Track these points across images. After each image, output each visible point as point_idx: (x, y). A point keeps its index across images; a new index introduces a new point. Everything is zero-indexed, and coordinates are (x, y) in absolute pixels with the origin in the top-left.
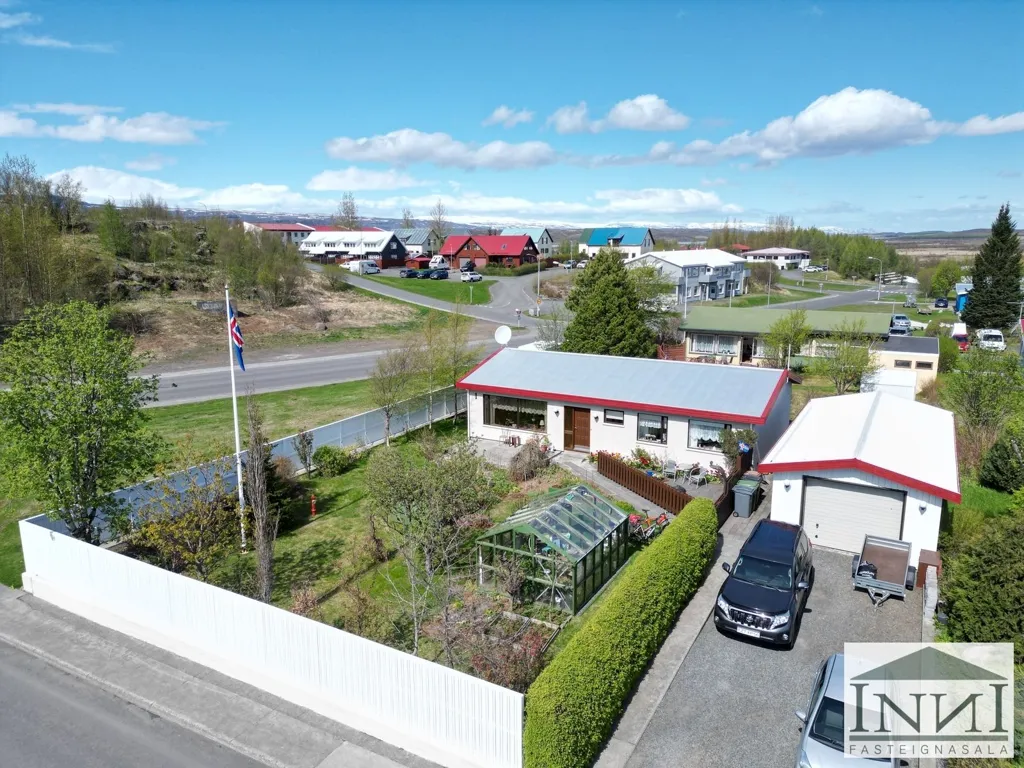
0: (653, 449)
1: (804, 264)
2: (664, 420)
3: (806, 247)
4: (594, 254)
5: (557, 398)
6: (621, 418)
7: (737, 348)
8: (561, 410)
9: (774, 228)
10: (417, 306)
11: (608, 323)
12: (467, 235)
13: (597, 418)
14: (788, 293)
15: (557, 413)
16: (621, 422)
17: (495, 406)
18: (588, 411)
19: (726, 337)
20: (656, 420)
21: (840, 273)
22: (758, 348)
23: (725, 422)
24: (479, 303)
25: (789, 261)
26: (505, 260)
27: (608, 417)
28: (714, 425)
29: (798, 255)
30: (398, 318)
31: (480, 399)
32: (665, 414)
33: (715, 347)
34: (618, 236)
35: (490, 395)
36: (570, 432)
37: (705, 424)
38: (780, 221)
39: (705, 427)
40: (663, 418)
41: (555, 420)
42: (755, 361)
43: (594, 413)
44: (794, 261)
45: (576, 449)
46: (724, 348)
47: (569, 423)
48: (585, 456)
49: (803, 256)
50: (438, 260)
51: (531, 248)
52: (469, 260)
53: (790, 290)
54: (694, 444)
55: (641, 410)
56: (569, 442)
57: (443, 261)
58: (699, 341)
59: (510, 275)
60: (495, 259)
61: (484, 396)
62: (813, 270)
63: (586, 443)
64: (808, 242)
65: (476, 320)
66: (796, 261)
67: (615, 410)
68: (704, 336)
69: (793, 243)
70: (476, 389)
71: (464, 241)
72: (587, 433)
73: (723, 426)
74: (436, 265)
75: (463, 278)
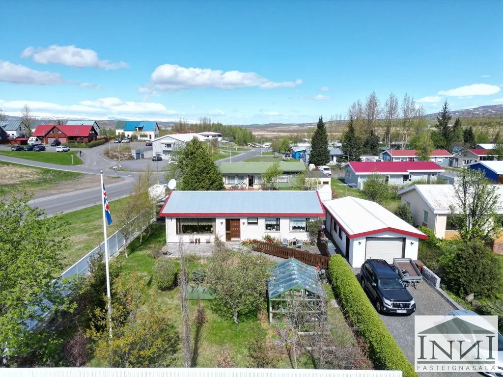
0: (273, 234)
1: (220, 139)
2: (278, 219)
3: (219, 131)
4: (128, 135)
5: (221, 216)
6: (256, 222)
7: (247, 181)
8: (224, 221)
9: (202, 123)
10: (40, 168)
11: (208, 173)
12: (53, 124)
13: (244, 223)
14: (223, 153)
15: (222, 223)
16: (257, 223)
17: (182, 224)
18: (239, 220)
19: (241, 176)
20: (273, 221)
21: (236, 143)
22: (255, 180)
23: (307, 217)
24: (77, 164)
25: (213, 138)
26: (78, 139)
27: (249, 221)
28: (300, 219)
29: (217, 135)
30: (32, 176)
31: (174, 221)
32: (278, 217)
33: (236, 181)
34: (141, 126)
35: (179, 218)
36: (228, 232)
37: (297, 219)
38: (205, 119)
39: (297, 221)
40: (277, 219)
41: (220, 227)
42: (255, 187)
43: (242, 221)
44: (216, 138)
45: (232, 240)
46: (241, 181)
47: (228, 227)
48: (238, 243)
49: (220, 136)
50: (34, 140)
51: (93, 132)
52: (54, 139)
53: (224, 152)
54: (291, 229)
55: (266, 216)
56: (229, 237)
57: (37, 140)
58: (229, 179)
59: (85, 147)
60: (71, 138)
61: (176, 219)
62: (225, 142)
63: (238, 236)
64: (219, 129)
65: (86, 174)
66: (217, 138)
67: (253, 218)
68: (231, 176)
69: (212, 130)
70: (171, 216)
71: (50, 129)
72: (239, 231)
73: (305, 219)
74: (33, 142)
75: (57, 150)
